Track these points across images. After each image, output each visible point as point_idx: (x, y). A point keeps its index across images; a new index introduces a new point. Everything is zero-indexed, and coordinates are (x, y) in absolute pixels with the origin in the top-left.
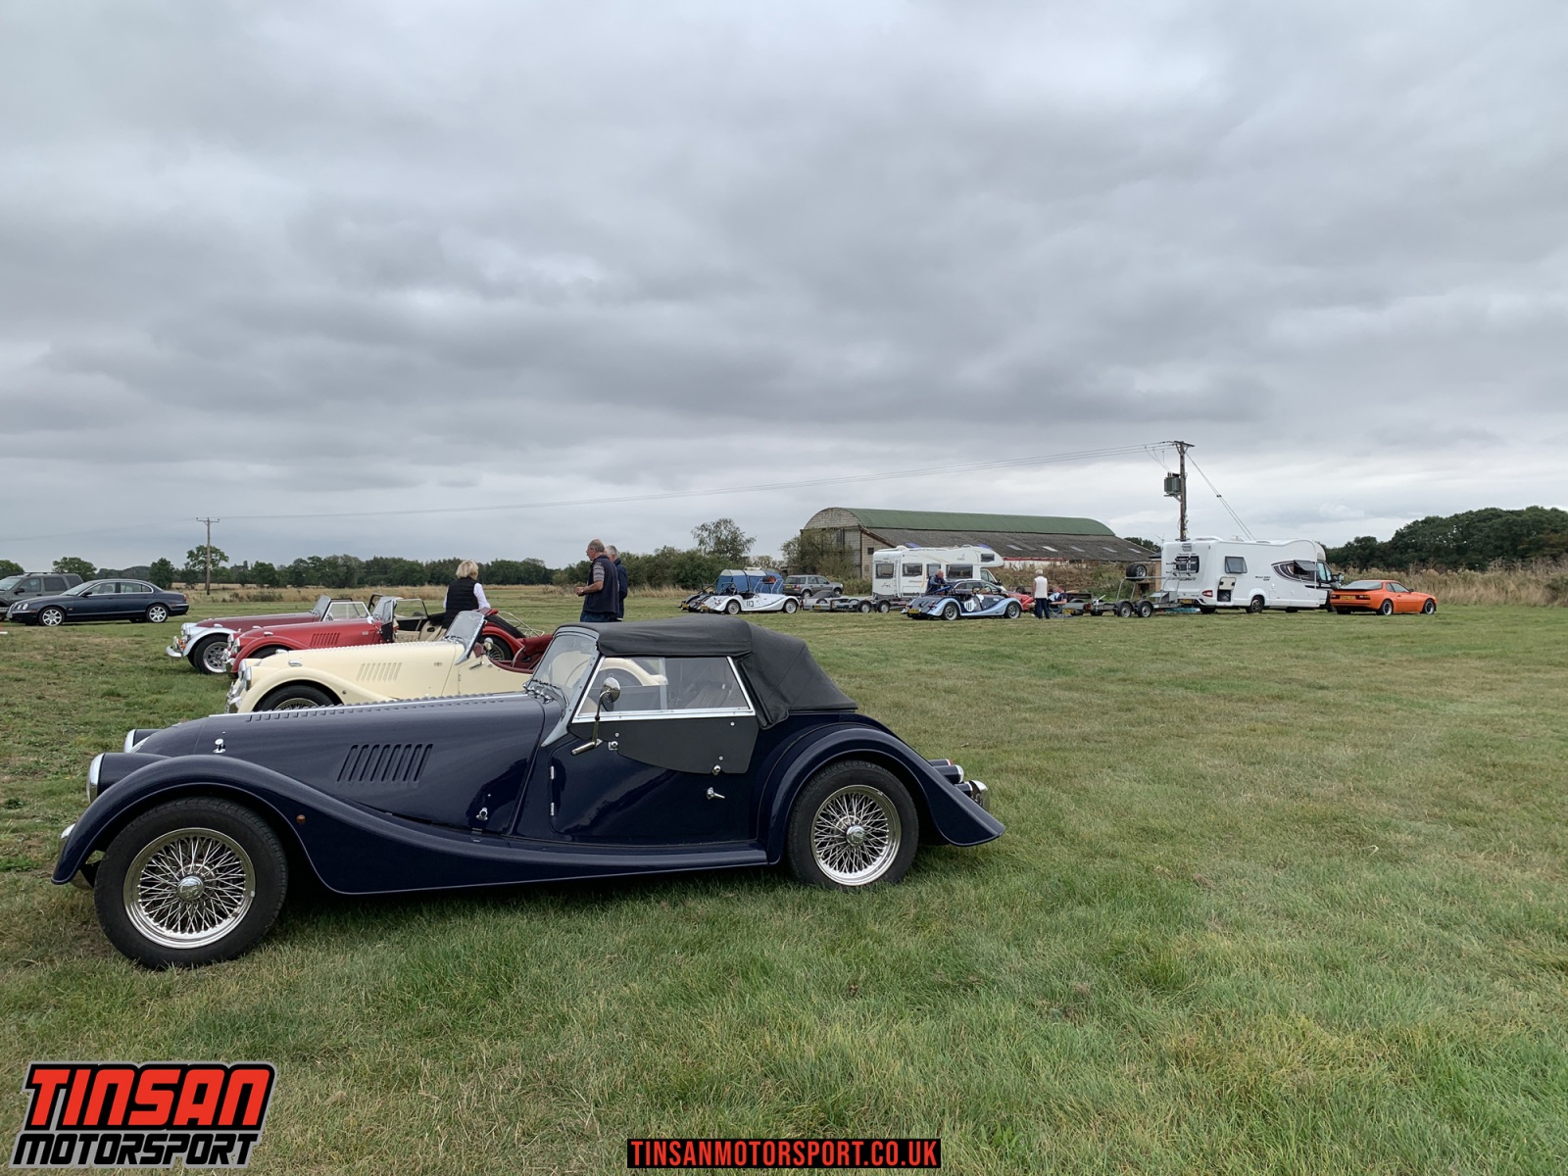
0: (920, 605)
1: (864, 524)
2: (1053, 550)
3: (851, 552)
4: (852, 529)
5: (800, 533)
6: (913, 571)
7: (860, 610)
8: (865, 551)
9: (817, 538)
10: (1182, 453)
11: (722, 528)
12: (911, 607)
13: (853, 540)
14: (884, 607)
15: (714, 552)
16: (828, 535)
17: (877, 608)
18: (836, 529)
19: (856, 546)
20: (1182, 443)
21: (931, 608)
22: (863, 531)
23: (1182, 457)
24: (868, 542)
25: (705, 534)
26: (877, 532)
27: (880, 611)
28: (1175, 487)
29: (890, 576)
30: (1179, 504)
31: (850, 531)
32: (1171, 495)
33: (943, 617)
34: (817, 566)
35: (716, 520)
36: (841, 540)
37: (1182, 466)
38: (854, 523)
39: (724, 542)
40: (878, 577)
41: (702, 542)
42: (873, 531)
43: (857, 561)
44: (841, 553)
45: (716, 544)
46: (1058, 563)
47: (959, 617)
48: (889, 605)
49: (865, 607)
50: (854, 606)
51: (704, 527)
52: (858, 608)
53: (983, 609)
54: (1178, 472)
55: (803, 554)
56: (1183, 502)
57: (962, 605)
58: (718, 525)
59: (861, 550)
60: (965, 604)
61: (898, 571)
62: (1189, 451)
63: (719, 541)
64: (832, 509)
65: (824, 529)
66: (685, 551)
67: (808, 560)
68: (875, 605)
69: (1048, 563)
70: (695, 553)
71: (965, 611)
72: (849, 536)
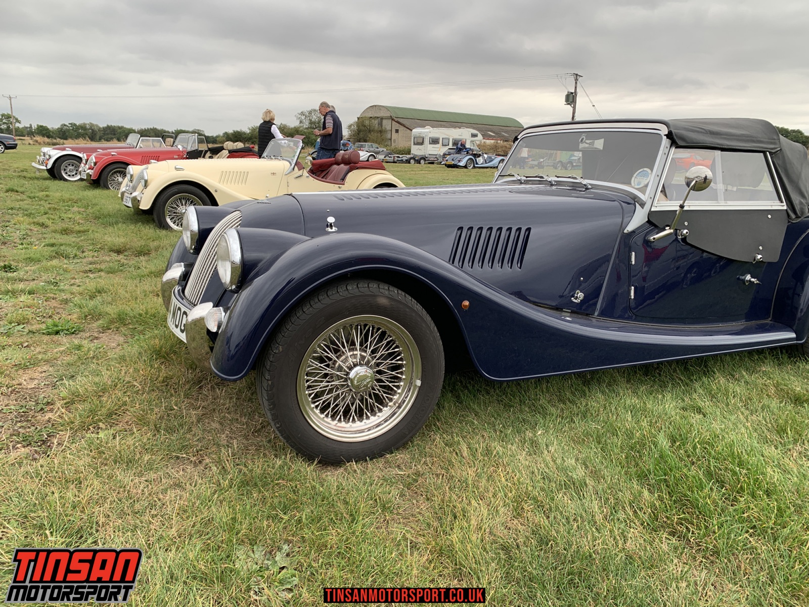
0: (453, 160)
1: (394, 115)
2: (493, 134)
3: (386, 131)
4: (387, 118)
5: (357, 119)
6: (435, 141)
7: (409, 163)
8: (394, 131)
9: (367, 123)
10: (576, 80)
11: (313, 114)
12: (447, 160)
13: (387, 124)
14: (422, 161)
15: (308, 128)
16: (373, 121)
17: (418, 162)
18: (378, 118)
19: (389, 128)
20: (577, 75)
21: (459, 161)
22: (393, 119)
23: (576, 83)
24: (396, 126)
25: (303, 117)
26: (401, 120)
27: (420, 163)
28: (571, 100)
29: (422, 143)
30: (572, 109)
31: (386, 119)
32: (568, 104)
33: (465, 167)
34: (368, 138)
35: (309, 109)
36: (381, 124)
37: (576, 88)
38: (388, 114)
39: (314, 123)
40: (414, 144)
41: (301, 122)
42: (399, 120)
43: (389, 137)
44: (381, 132)
45: (310, 123)
46: (499, 142)
47: (474, 167)
48: (425, 160)
49: (412, 161)
50: (406, 160)
51: (302, 114)
52: (408, 161)
53: (486, 163)
54: (573, 91)
55: (359, 131)
56: (574, 108)
57: (476, 160)
58: (310, 112)
59: (391, 130)
60: (478, 159)
61: (427, 141)
62: (580, 79)
63: (311, 123)
64: (376, 106)
65: (371, 117)
66: (293, 126)
67: (361, 135)
68: (417, 160)
69: (493, 141)
70: (299, 128)
71: (477, 164)
72: (385, 122)
